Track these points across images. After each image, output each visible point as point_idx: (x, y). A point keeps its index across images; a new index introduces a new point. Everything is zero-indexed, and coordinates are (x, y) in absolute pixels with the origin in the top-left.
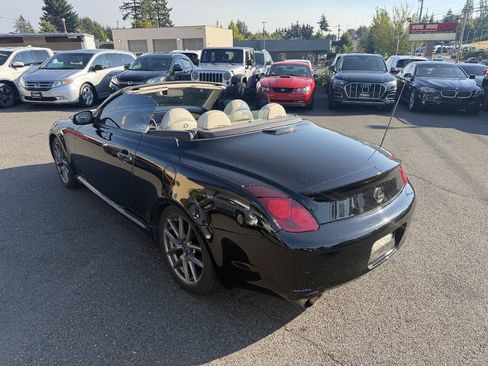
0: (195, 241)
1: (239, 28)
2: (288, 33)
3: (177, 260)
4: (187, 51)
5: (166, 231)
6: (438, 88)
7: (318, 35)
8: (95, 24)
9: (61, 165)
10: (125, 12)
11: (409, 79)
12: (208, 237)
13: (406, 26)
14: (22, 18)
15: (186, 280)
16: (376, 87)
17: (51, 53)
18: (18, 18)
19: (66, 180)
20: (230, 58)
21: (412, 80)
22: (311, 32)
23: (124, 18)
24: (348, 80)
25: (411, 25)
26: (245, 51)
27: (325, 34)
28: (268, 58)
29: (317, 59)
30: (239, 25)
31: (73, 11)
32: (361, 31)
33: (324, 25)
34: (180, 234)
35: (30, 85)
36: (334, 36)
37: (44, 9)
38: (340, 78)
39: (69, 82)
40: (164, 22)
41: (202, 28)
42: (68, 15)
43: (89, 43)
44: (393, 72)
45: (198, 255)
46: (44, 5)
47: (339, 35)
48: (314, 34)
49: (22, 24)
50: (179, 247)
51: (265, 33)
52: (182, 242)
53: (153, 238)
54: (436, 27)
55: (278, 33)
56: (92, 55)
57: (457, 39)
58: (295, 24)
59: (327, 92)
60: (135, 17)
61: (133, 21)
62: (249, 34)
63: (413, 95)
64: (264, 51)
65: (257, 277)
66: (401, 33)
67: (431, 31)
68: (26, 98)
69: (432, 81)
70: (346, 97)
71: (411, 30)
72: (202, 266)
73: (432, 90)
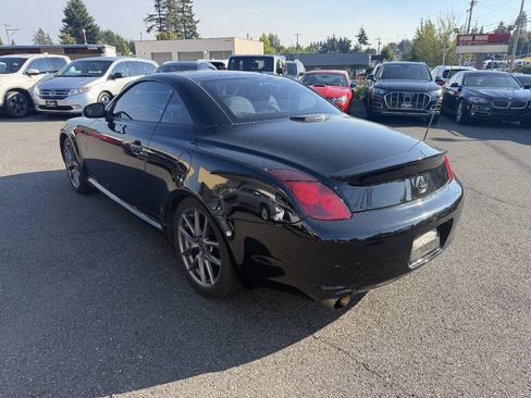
0: (212, 237)
1: (271, 42)
2: (324, 46)
3: (192, 261)
4: (213, 60)
5: (180, 228)
6: (489, 98)
7: (356, 49)
8: (118, 38)
9: (72, 168)
10: (149, 25)
11: (456, 89)
12: (229, 234)
13: (452, 38)
14: (41, 31)
15: (202, 283)
16: (420, 97)
17: (68, 60)
18: (37, 30)
19: (76, 184)
20: (260, 67)
21: (460, 90)
22: (349, 45)
23: (148, 31)
24: (389, 89)
25: (458, 37)
26: (275, 58)
27: (364, 48)
28: (301, 68)
29: (354, 74)
30: (271, 38)
31: (95, 23)
32: (402, 45)
33: (362, 38)
34: (196, 231)
35: (45, 93)
36: (373, 51)
37: (64, 21)
38: (381, 87)
39: (87, 90)
40: (191, 34)
41: (231, 40)
42: (90, 27)
43: (110, 52)
44: (438, 81)
45: (216, 253)
46: (65, 17)
47: (379, 50)
48: (352, 48)
49: (40, 36)
50: (195, 245)
51: (298, 47)
52: (198, 239)
53: (167, 239)
54: (486, 38)
55: (313, 47)
56: (112, 62)
57: (510, 53)
58: (331, 37)
59: (366, 105)
60: (160, 29)
61: (158, 33)
62: (282, 48)
63: (460, 106)
64: (297, 61)
65: (279, 272)
66: (447, 46)
67: (481, 43)
68: (41, 107)
69: (483, 91)
70: (387, 106)
71: (458, 42)
72: (219, 264)
73: (482, 101)
